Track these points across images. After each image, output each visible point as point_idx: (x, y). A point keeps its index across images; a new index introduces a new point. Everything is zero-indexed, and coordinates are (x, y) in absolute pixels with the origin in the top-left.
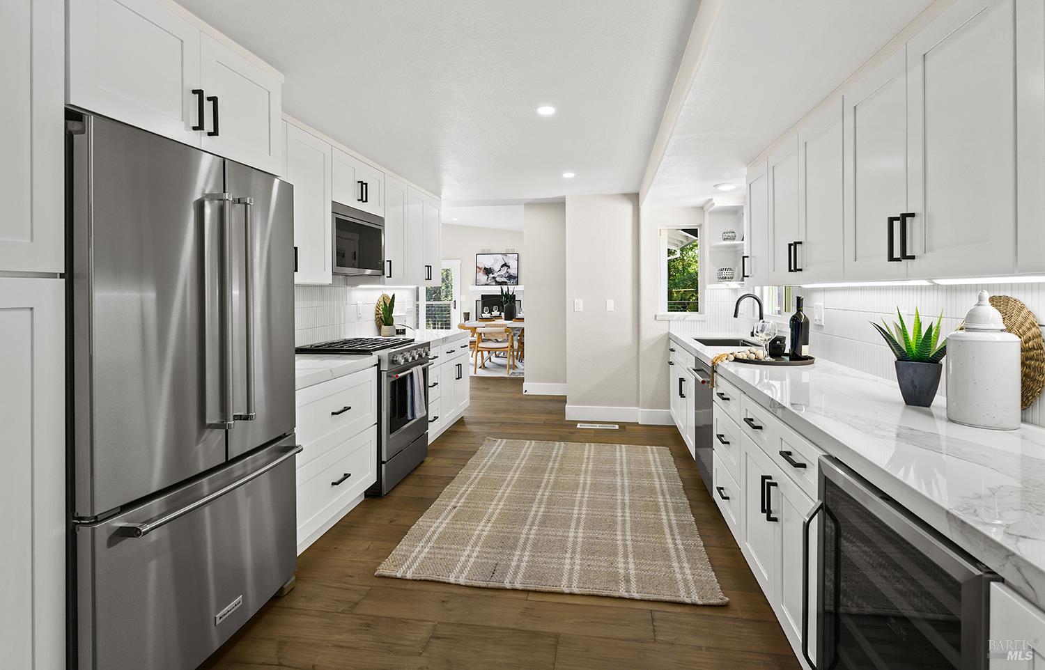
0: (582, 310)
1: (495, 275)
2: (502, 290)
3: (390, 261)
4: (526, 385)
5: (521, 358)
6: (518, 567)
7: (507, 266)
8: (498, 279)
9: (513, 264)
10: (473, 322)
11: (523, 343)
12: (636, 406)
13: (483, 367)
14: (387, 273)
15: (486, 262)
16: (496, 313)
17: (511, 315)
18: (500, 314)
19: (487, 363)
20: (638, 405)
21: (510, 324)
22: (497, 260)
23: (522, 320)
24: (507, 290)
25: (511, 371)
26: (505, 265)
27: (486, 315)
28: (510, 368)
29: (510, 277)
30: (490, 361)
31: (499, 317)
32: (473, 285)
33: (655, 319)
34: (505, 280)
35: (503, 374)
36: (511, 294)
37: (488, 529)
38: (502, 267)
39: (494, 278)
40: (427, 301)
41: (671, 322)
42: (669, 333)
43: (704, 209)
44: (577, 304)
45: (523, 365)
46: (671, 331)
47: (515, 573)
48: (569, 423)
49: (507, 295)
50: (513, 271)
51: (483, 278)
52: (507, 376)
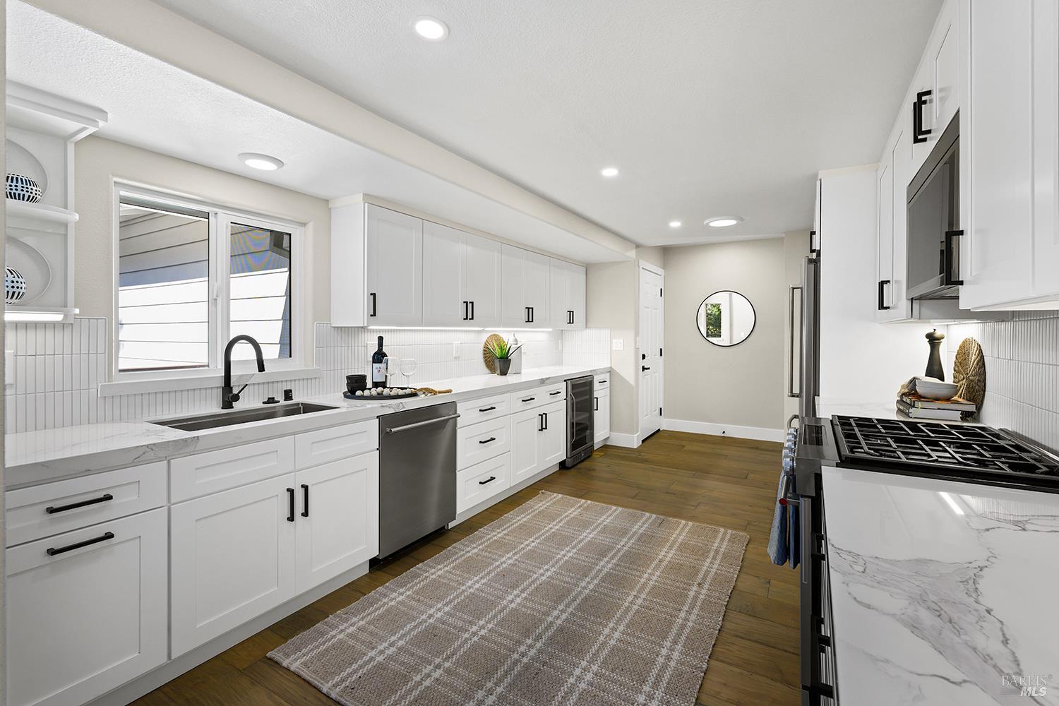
6: (644, 523)
37: (663, 553)
47: (646, 521)
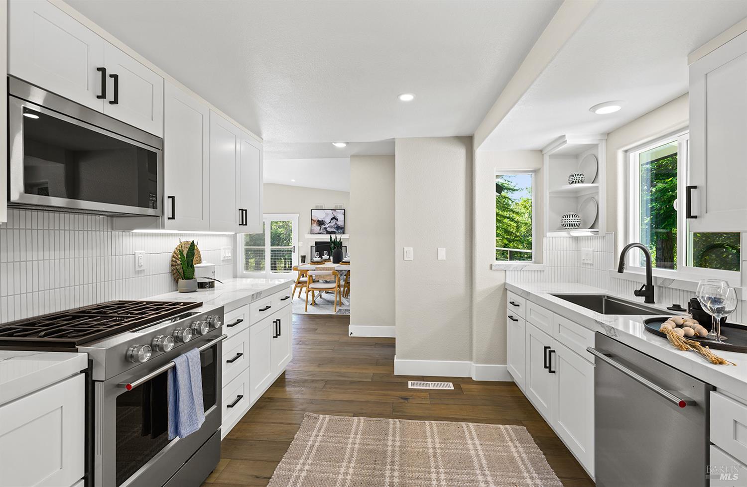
0: (412, 259)
1: (327, 226)
2: (331, 238)
3: (173, 198)
4: (351, 328)
5: (347, 294)
7: (336, 219)
8: (328, 229)
9: (340, 217)
10: (307, 266)
11: (349, 283)
12: (470, 361)
13: (314, 304)
14: (168, 212)
15: (319, 215)
16: (326, 257)
17: (338, 259)
18: (329, 258)
19: (318, 300)
20: (471, 359)
21: (337, 266)
22: (328, 214)
23: (348, 263)
24: (335, 238)
25: (338, 308)
26: (334, 218)
27: (317, 259)
28: (337, 305)
29: (338, 228)
30: (321, 297)
31: (328, 260)
32: (309, 234)
33: (491, 268)
34: (334, 230)
35: (331, 311)
36: (338, 241)
38: (332, 219)
39: (325, 228)
40: (271, 246)
41: (507, 272)
42: (505, 284)
43: (543, 153)
44: (407, 252)
45: (348, 302)
46: (506, 282)
48: (400, 380)
49: (335, 242)
50: (340, 223)
51: (316, 228)
52: (334, 313)
